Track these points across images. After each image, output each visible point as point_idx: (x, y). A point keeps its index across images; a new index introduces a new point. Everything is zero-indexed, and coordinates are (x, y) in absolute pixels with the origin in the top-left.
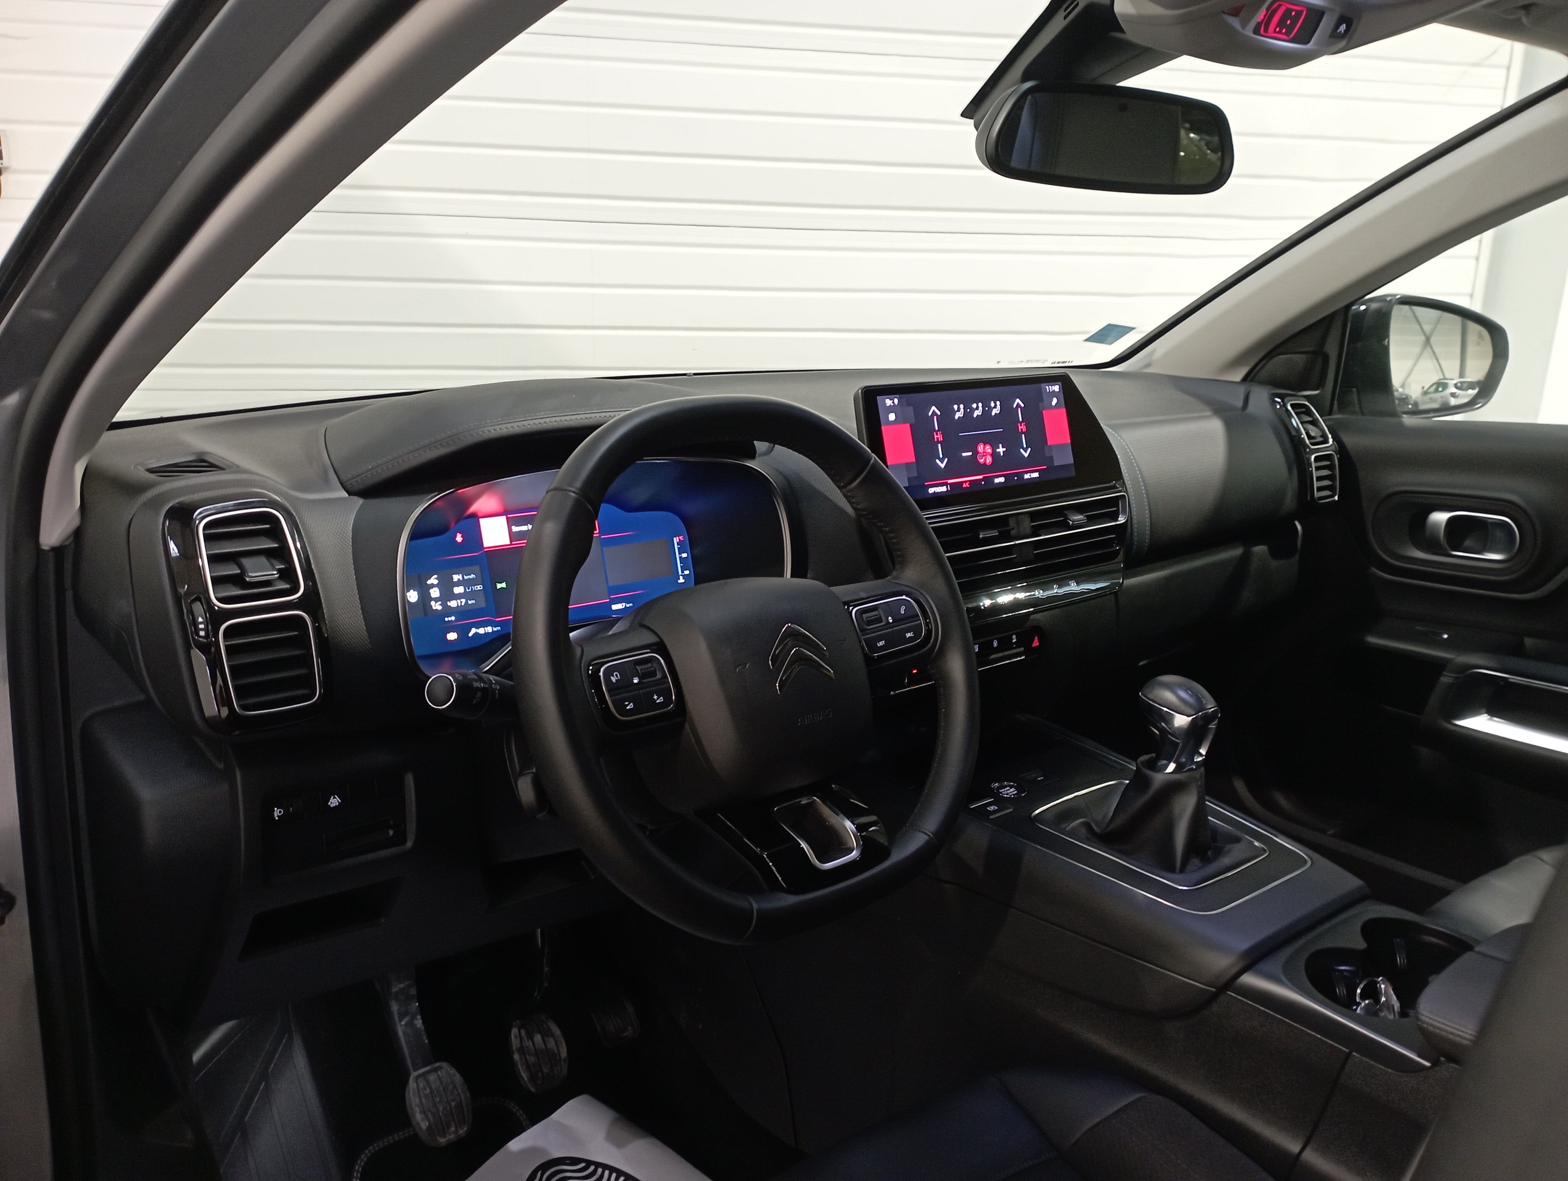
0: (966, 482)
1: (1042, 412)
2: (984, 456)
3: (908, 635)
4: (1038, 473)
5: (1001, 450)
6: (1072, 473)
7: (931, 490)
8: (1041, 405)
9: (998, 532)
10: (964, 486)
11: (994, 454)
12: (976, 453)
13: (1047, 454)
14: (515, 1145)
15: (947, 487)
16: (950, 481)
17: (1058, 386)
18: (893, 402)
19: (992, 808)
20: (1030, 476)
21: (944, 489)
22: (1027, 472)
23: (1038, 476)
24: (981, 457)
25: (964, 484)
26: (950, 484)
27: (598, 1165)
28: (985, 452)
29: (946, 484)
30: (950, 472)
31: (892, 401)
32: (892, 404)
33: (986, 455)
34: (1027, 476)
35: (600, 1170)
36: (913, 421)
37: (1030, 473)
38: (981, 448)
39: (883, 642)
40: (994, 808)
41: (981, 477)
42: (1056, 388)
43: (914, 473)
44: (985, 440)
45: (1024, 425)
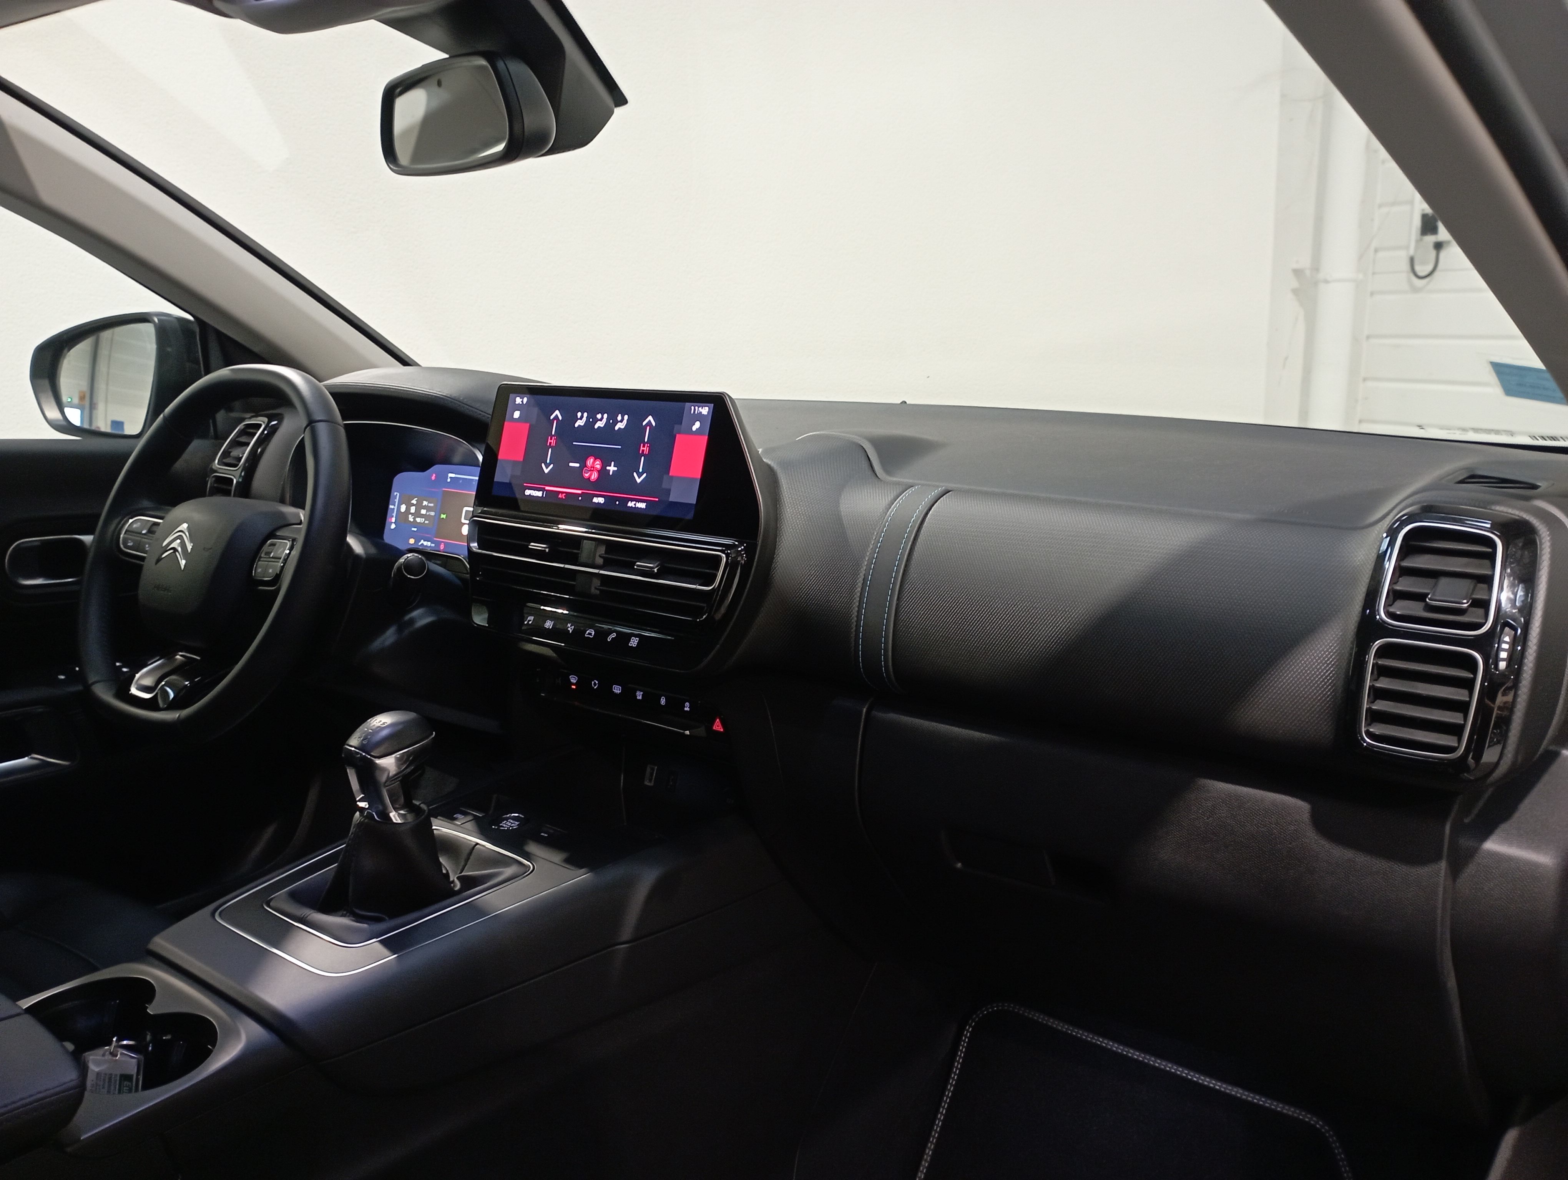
0: (562, 493)
1: (676, 436)
2: (591, 470)
4: (645, 504)
5: (612, 468)
6: (690, 516)
7: (528, 492)
8: (676, 427)
10: (560, 496)
11: (603, 472)
12: (584, 465)
13: (665, 485)
15: (543, 494)
16: (547, 488)
17: (707, 408)
18: (522, 402)
19: (459, 816)
20: (635, 504)
21: (539, 494)
22: (632, 500)
23: (645, 507)
24: (586, 471)
25: (560, 494)
26: (547, 491)
28: (593, 468)
29: (543, 490)
31: (521, 400)
32: (521, 403)
33: (593, 470)
34: (631, 504)
36: (535, 422)
37: (636, 502)
38: (590, 461)
41: (579, 492)
42: (705, 411)
43: (518, 472)
44: (597, 454)
45: (647, 446)
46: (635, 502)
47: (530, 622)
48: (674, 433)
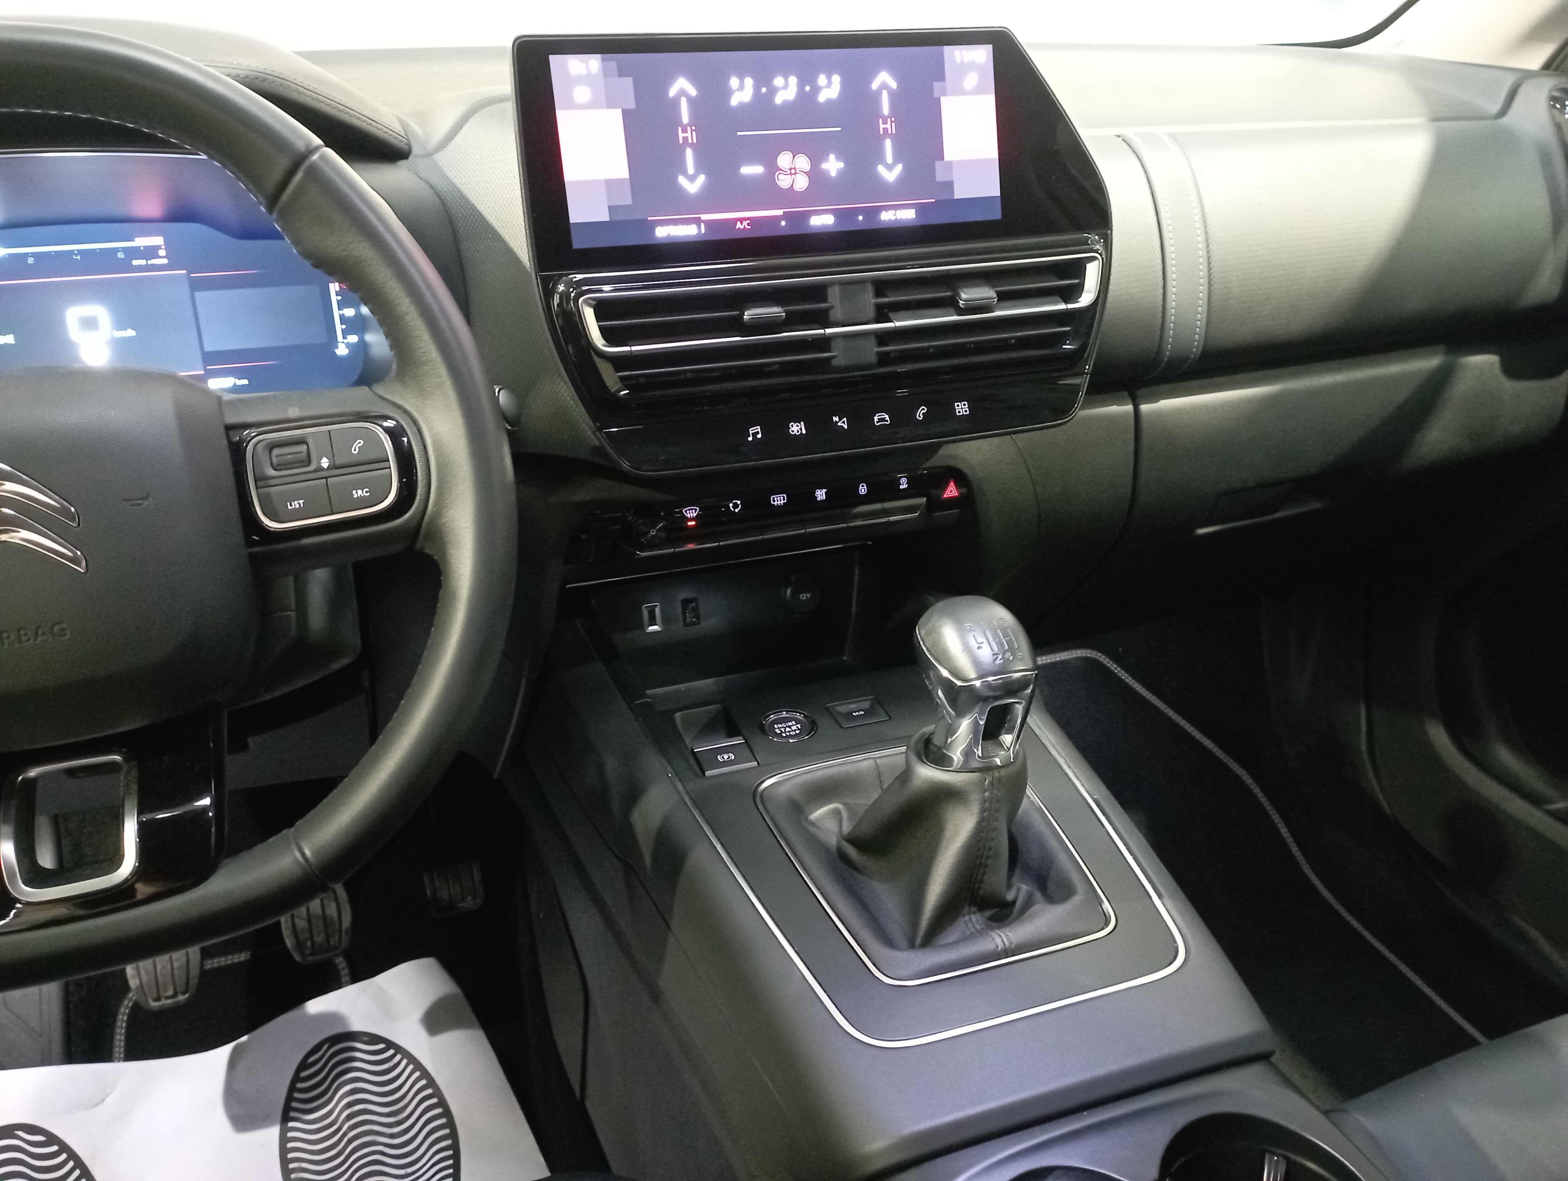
0: (742, 220)
1: (938, 100)
2: (790, 174)
3: (359, 493)
4: (913, 211)
5: (832, 166)
6: (996, 214)
7: (662, 232)
8: (936, 85)
9: (786, 312)
10: (739, 225)
11: (815, 174)
12: (773, 168)
13: (940, 177)
14: (315, 1006)
15: (699, 228)
16: (704, 217)
17: (983, 51)
18: (588, 68)
19: (726, 757)
20: (895, 215)
21: (691, 229)
22: (887, 208)
23: (914, 216)
24: (784, 177)
25: (739, 223)
26: (707, 222)
27: (398, 1049)
28: (795, 168)
29: (698, 221)
30: (707, 199)
31: (585, 66)
32: (585, 71)
33: (795, 174)
34: (885, 216)
35: (399, 1057)
36: (632, 105)
37: (895, 210)
38: (784, 160)
39: (301, 502)
40: (729, 757)
41: (780, 212)
42: (979, 54)
43: (625, 199)
44: (796, 146)
45: (892, 122)
46: (893, 212)
47: (759, 436)
48: (936, 95)
